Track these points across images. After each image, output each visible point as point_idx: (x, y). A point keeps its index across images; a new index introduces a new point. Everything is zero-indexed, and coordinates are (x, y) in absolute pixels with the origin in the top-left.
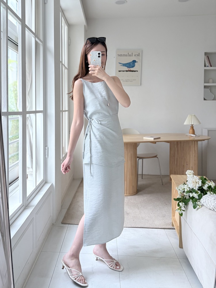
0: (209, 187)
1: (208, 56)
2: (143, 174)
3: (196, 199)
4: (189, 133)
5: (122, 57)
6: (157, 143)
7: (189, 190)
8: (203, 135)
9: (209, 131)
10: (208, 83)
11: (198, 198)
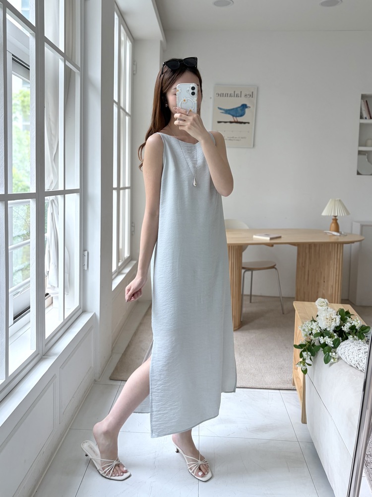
0: (353, 328)
1: (367, 101)
2: (253, 294)
3: (329, 347)
4: (330, 230)
5: (224, 98)
6: (275, 245)
7: (319, 332)
8: (353, 232)
9: (362, 226)
10: (365, 145)
11: (333, 346)
